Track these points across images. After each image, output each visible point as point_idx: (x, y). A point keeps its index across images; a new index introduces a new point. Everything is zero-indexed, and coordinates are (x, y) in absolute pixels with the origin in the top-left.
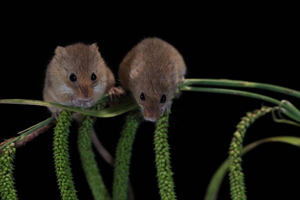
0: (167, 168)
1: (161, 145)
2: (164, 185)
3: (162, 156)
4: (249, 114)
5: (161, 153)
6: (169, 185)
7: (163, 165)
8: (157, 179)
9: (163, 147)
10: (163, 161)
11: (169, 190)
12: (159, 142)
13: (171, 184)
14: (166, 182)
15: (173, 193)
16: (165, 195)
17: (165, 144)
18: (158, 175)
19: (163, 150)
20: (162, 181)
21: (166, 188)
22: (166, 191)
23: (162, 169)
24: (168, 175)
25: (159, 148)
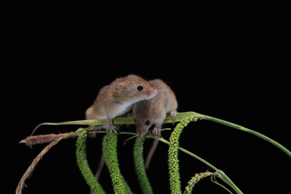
0: (175, 156)
1: (174, 141)
2: (172, 167)
3: (173, 148)
4: (197, 175)
5: (173, 146)
6: (176, 168)
7: (173, 154)
9: (175, 143)
10: (174, 151)
11: (176, 171)
12: (173, 139)
13: (177, 167)
14: (174, 165)
15: (178, 173)
16: (172, 174)
17: (176, 141)
18: (170, 161)
19: (175, 145)
20: (171, 165)
21: (174, 169)
22: (173, 171)
23: (172, 157)
24: (175, 161)
25: (172, 143)
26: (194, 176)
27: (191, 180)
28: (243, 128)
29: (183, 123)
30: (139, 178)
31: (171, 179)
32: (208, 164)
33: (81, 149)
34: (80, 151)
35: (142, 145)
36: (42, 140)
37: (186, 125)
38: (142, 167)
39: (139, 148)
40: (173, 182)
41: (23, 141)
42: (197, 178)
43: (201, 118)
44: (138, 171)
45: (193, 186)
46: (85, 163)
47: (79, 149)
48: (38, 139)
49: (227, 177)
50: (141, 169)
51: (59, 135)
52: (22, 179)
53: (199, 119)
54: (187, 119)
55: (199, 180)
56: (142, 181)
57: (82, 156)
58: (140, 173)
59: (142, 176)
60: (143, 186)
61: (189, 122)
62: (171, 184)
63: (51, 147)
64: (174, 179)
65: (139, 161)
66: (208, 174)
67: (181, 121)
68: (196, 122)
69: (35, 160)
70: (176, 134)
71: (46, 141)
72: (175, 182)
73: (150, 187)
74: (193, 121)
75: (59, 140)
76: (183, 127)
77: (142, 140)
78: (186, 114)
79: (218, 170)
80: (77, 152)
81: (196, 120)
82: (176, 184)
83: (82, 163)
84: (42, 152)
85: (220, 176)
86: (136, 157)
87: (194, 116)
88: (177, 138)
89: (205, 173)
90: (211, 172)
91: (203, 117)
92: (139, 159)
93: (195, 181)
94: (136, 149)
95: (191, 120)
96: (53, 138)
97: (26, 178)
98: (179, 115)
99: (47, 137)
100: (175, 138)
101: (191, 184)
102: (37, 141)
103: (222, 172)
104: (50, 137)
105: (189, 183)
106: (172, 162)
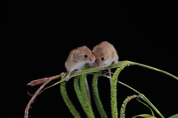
0: (115, 88)
1: (115, 79)
2: (113, 94)
3: (114, 83)
4: (128, 97)
5: (114, 81)
6: (115, 95)
7: (114, 86)
8: (110, 91)
9: (115, 80)
10: (114, 85)
11: (115, 96)
12: (114, 77)
13: (116, 94)
14: (114, 93)
15: (116, 98)
16: (113, 98)
17: (116, 79)
18: (111, 90)
19: (115, 81)
20: (112, 92)
21: (113, 95)
22: (113, 97)
23: (113, 88)
24: (115, 90)
25: (114, 80)
26: (127, 98)
27: (125, 100)
28: (156, 69)
29: (121, 68)
30: (95, 100)
31: (111, 101)
32: (135, 90)
33: (63, 85)
34: (62, 86)
35: (97, 80)
36: (40, 82)
37: (122, 69)
38: (97, 94)
39: (95, 82)
40: (113, 103)
41: (29, 84)
42: (129, 99)
43: (132, 64)
44: (94, 96)
45: (126, 103)
46: (65, 93)
47: (62, 85)
48: (37, 81)
49: (146, 98)
50: (96, 95)
51: (49, 78)
52: (28, 104)
53: (131, 65)
54: (123, 65)
55: (130, 100)
56: (97, 102)
57: (63, 89)
58: (96, 97)
59: (97, 99)
60: (97, 105)
61: (124, 67)
62: (112, 104)
63: (45, 85)
64: (113, 101)
65: (95, 90)
66: (135, 96)
67: (120, 66)
68: (129, 66)
69: (36, 92)
70: (116, 74)
71: (42, 82)
72: (114, 103)
73: (102, 105)
74: (127, 66)
75: (50, 80)
76: (121, 70)
77: (97, 77)
78: (123, 62)
79: (140, 94)
80: (61, 87)
81: (129, 65)
82: (114, 104)
83: (63, 93)
84: (40, 88)
85: (142, 97)
86: (94, 87)
87: (128, 63)
88: (117, 77)
89: (133, 96)
90: (137, 95)
91: (133, 63)
92: (95, 88)
93: (127, 101)
94: (94, 82)
95: (126, 65)
96: (46, 80)
97: (31, 103)
98: (119, 63)
99: (42, 80)
100: (115, 77)
101: (125, 102)
102: (37, 83)
103: (143, 95)
104: (44, 80)
105: (124, 102)
106: (113, 91)
